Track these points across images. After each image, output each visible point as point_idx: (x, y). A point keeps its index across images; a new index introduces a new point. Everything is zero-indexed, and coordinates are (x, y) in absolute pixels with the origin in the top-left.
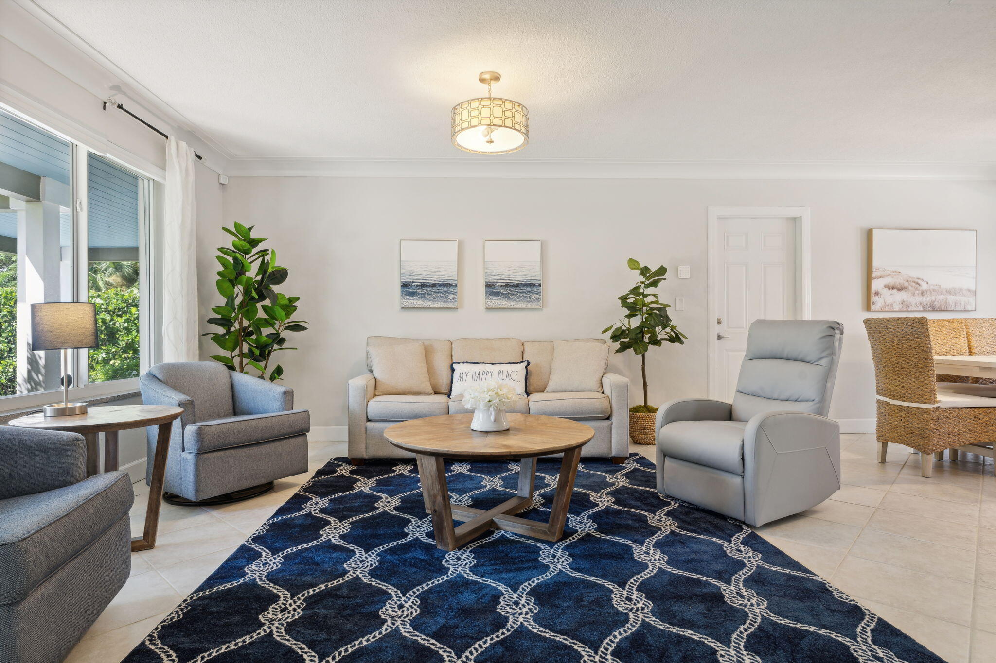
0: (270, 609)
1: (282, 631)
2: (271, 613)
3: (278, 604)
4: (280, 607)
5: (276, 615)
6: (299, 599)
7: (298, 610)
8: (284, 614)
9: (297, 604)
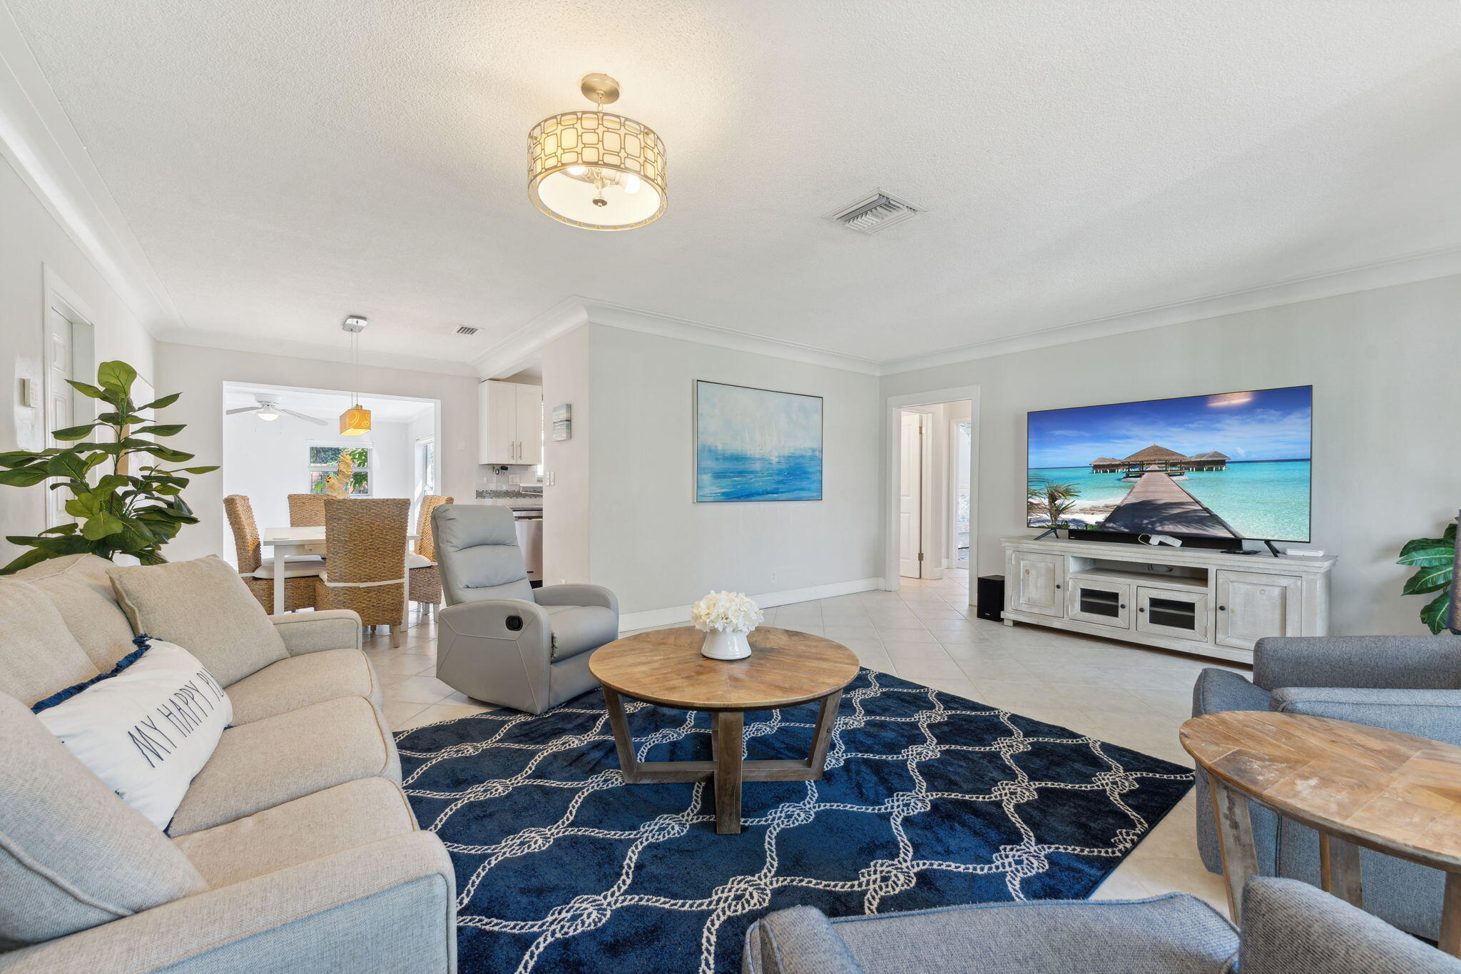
0: (1026, 800)
1: (1020, 778)
2: (1025, 796)
3: (1017, 801)
4: (1016, 797)
5: (1021, 792)
6: (996, 797)
7: (1001, 787)
8: (1014, 789)
9: (999, 792)
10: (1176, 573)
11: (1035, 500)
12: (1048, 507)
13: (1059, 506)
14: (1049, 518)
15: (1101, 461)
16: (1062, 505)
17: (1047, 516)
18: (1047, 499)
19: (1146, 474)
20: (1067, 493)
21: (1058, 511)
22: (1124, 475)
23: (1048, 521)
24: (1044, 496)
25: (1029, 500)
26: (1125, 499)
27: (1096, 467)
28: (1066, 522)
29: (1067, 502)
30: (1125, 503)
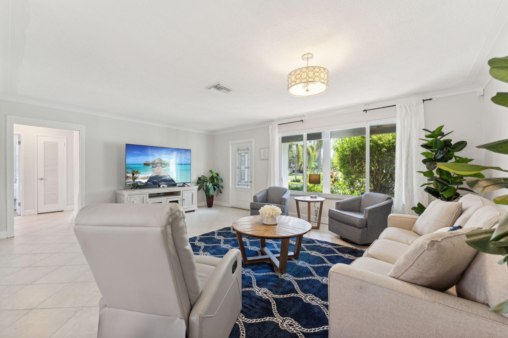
10: (161, 194)
11: (128, 175)
12: (132, 177)
13: (135, 177)
14: (132, 181)
15: (146, 162)
16: (136, 176)
17: (132, 180)
18: (132, 175)
19: (157, 167)
20: (137, 172)
21: (134, 179)
22: (152, 167)
23: (132, 182)
24: (131, 173)
25: (126, 175)
26: (152, 175)
27: (145, 164)
28: (137, 182)
29: (137, 176)
30: (152, 176)
